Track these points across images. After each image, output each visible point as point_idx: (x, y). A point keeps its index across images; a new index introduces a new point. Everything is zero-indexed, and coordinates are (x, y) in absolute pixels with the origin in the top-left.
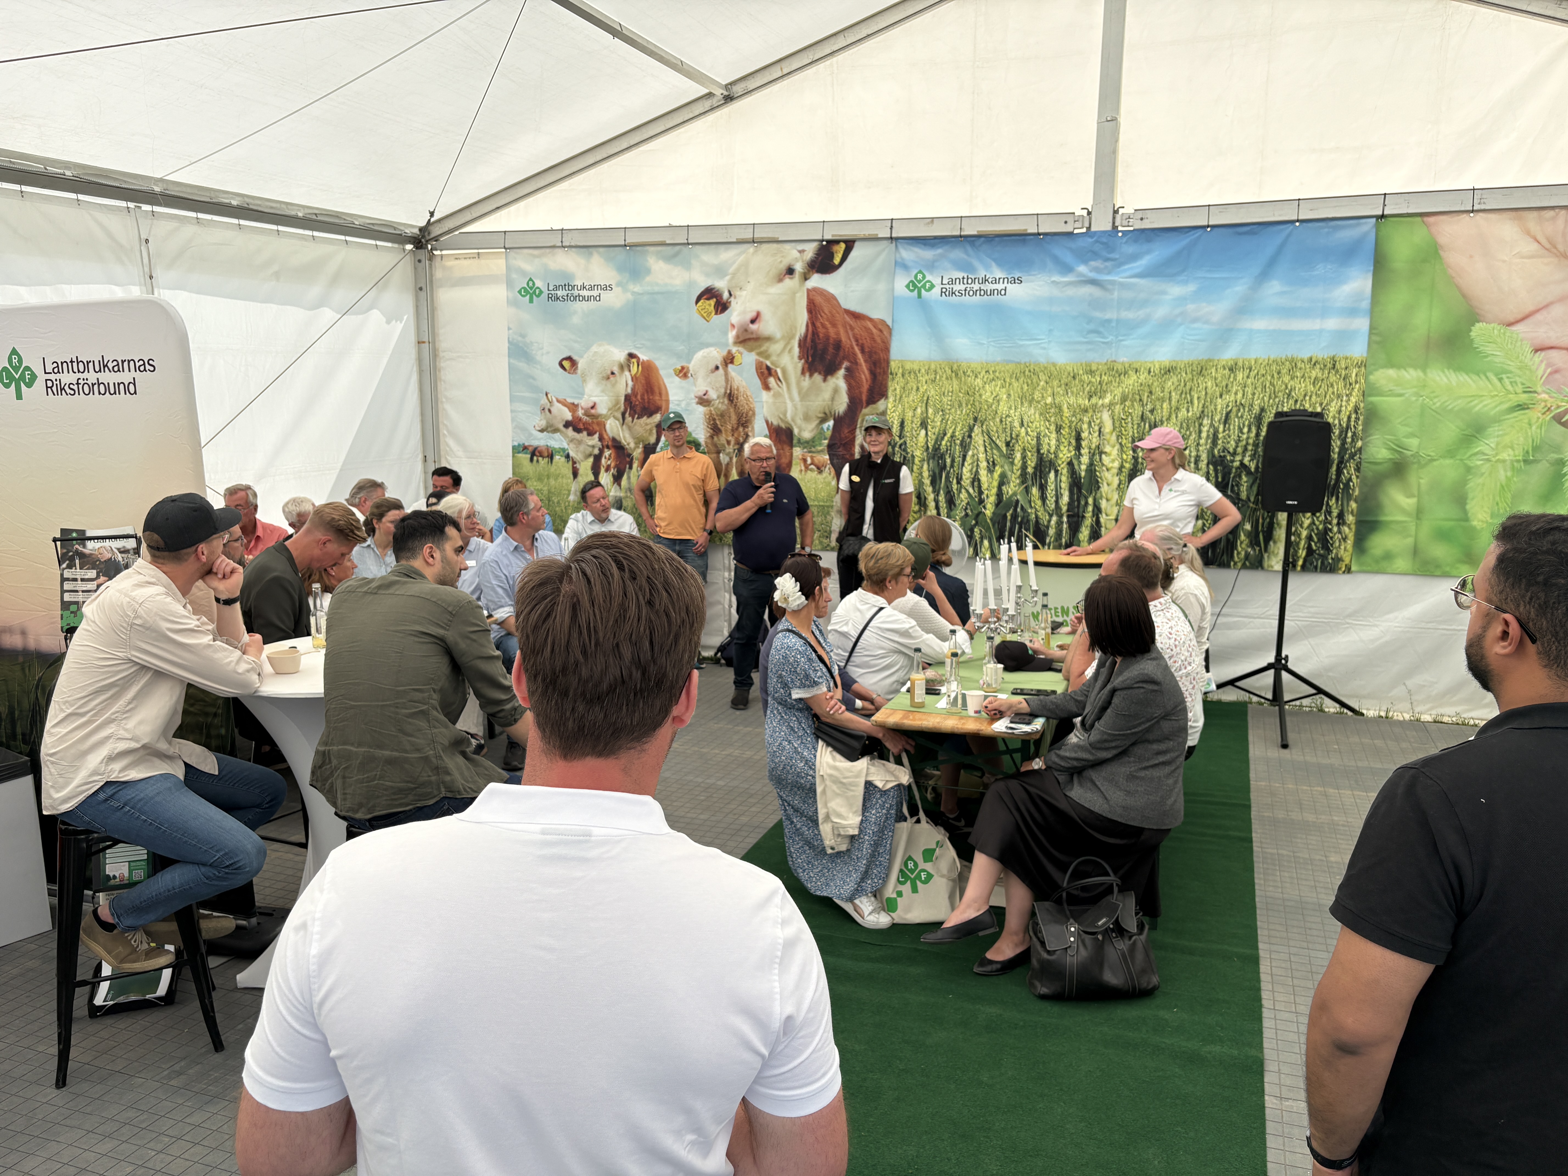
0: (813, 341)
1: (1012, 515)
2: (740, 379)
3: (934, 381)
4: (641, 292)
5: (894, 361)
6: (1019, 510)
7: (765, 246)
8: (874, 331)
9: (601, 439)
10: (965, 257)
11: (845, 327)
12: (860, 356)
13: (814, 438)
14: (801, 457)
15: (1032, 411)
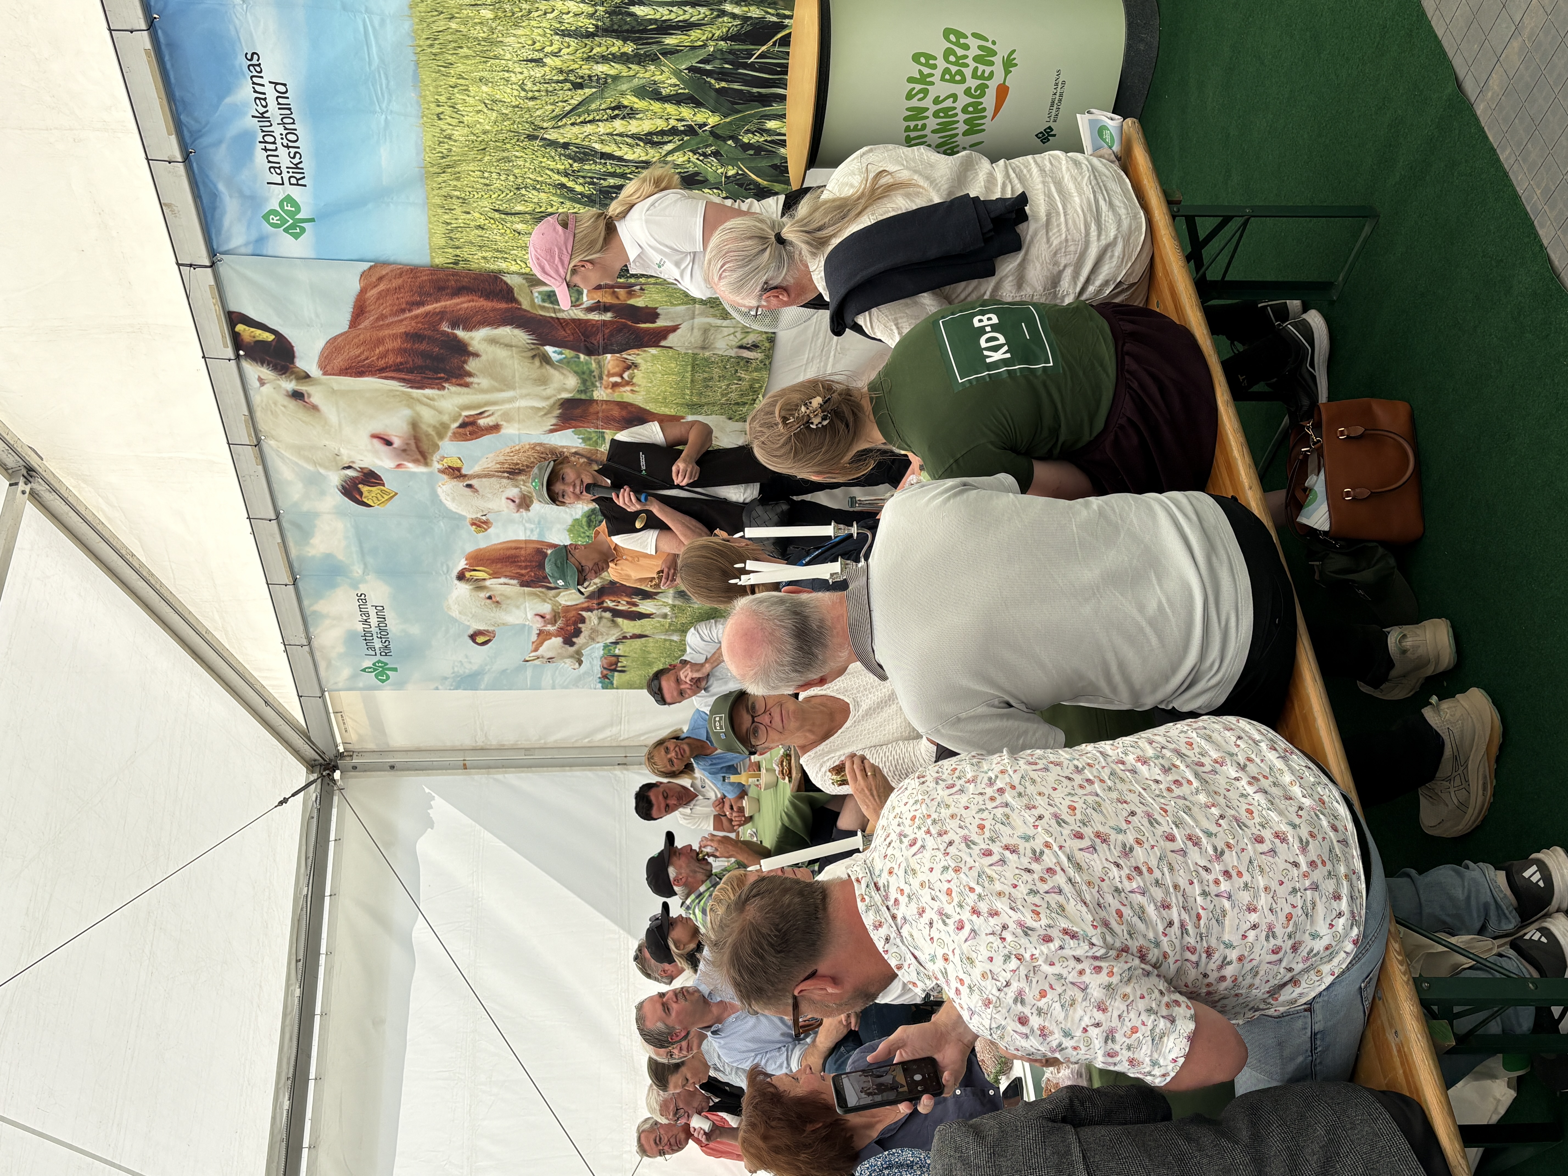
0: (410, 371)
1: (719, 80)
2: (484, 460)
3: (464, 201)
4: (362, 566)
5: (432, 258)
6: (708, 67)
7: (262, 426)
8: (382, 287)
9: (589, 609)
10: (224, 147)
11: (381, 327)
12: (429, 308)
13: (576, 372)
14: (610, 391)
15: (511, 40)
